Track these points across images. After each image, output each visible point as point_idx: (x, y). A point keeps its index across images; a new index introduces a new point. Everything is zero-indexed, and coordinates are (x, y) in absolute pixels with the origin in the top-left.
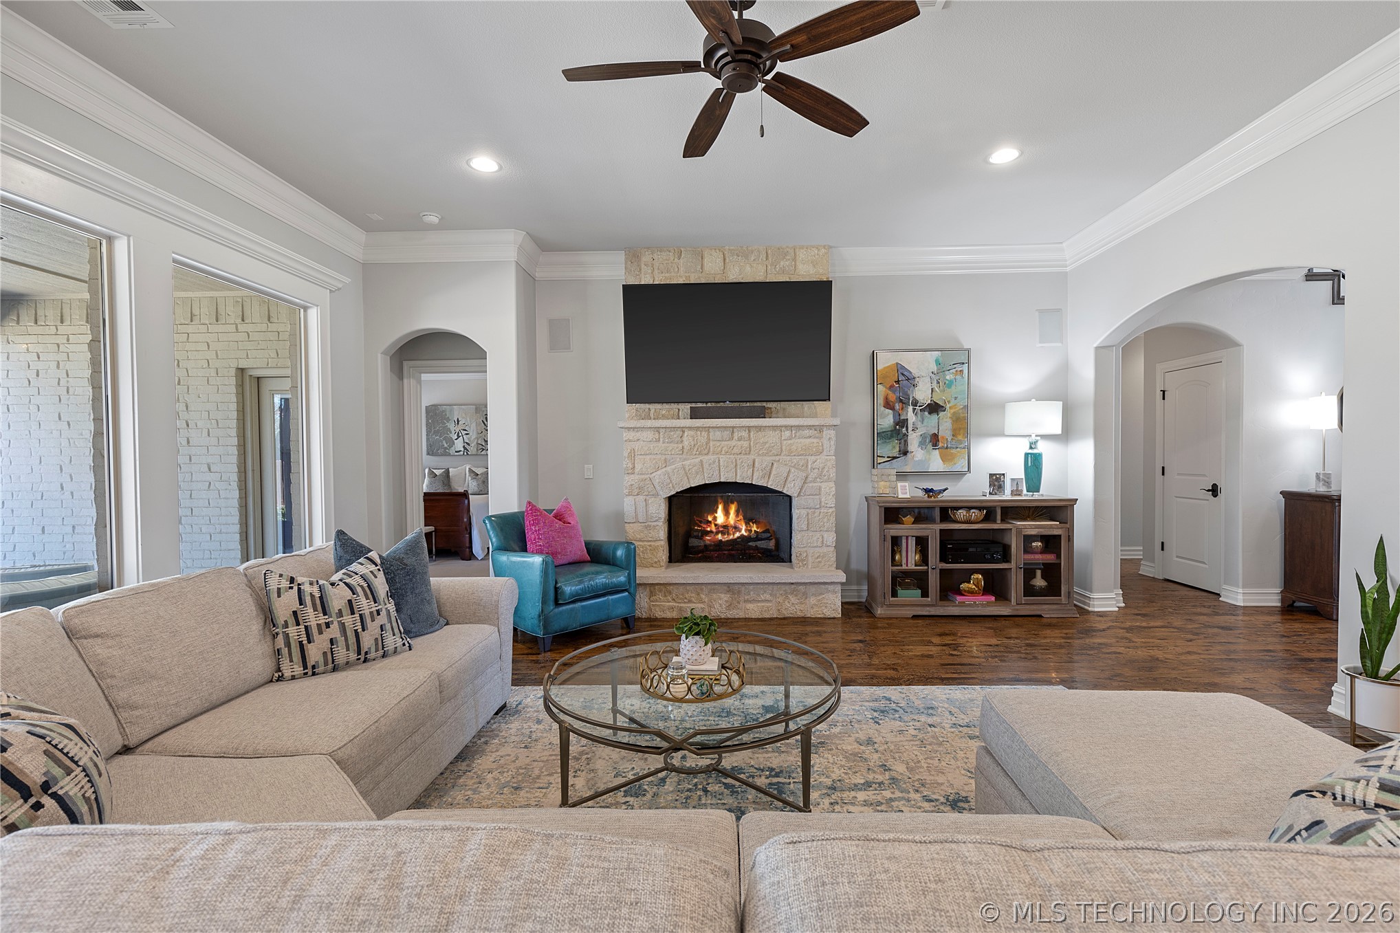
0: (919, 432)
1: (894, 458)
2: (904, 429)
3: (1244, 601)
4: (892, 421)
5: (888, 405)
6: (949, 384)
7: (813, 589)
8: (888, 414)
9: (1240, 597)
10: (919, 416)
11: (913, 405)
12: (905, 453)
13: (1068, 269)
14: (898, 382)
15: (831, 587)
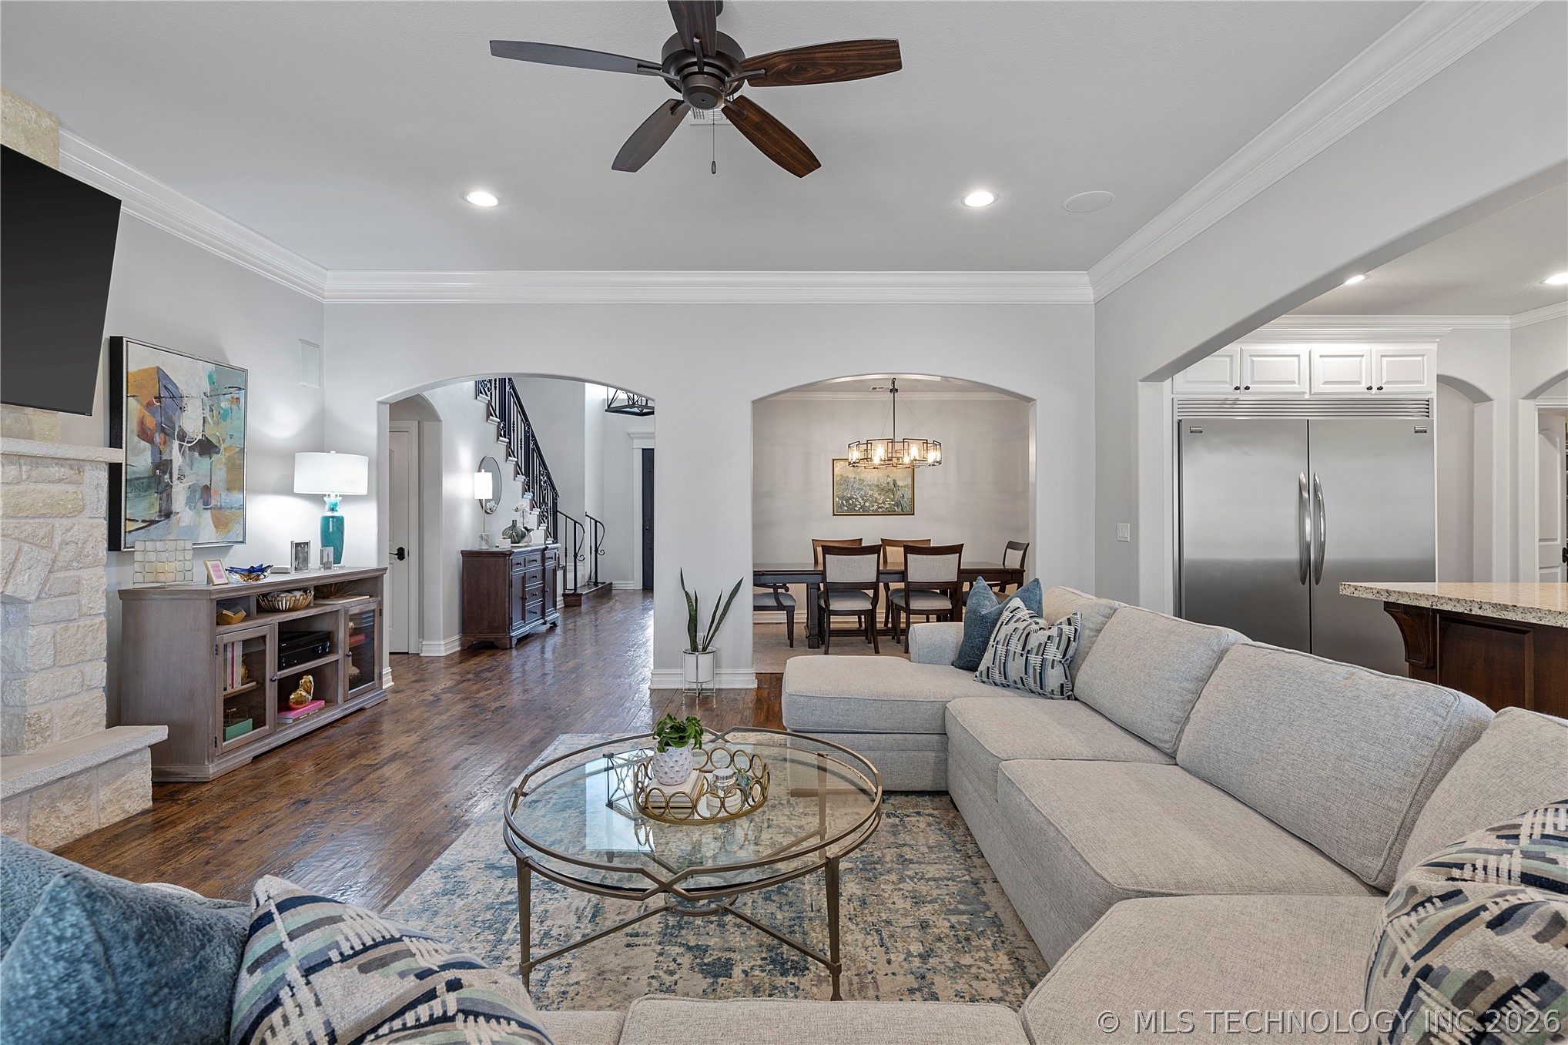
0: (189, 481)
1: (152, 522)
2: (167, 476)
3: (446, 651)
4: (150, 460)
5: (144, 434)
6: (224, 415)
7: (104, 773)
8: (144, 449)
9: (443, 648)
10: (187, 457)
11: (179, 440)
12: (168, 515)
13: (325, 301)
14: (159, 398)
15: (135, 758)
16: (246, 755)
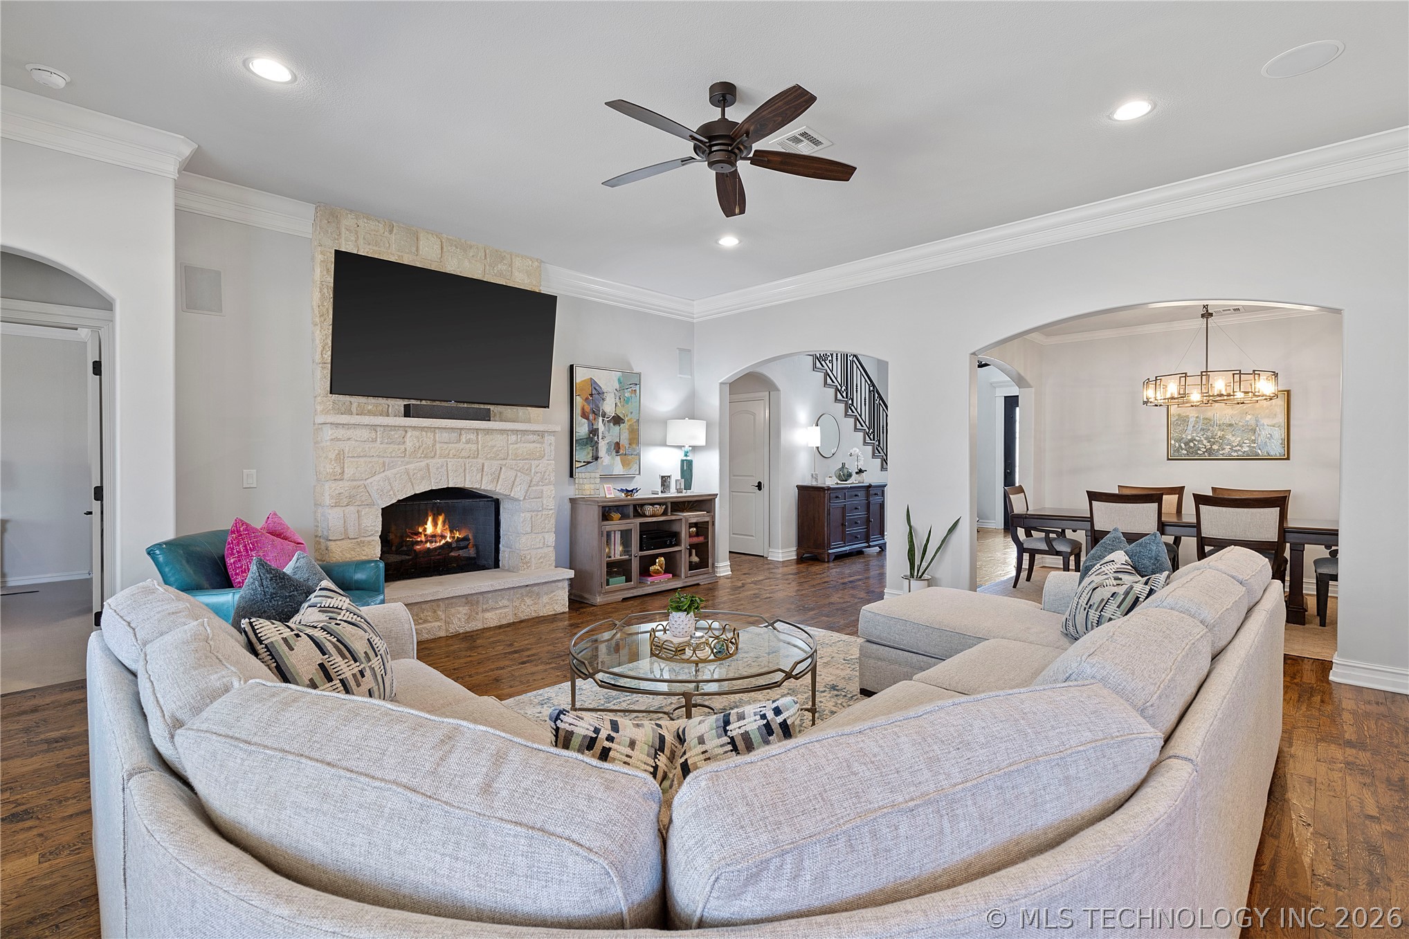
0: (607, 440)
1: (589, 463)
2: (596, 437)
3: (783, 557)
4: (587, 429)
5: (584, 415)
6: (627, 401)
7: (545, 588)
8: (584, 424)
9: (780, 555)
10: (606, 425)
11: (603, 417)
12: (596, 458)
13: (695, 321)
14: (591, 395)
15: (560, 584)
16: (619, 596)
